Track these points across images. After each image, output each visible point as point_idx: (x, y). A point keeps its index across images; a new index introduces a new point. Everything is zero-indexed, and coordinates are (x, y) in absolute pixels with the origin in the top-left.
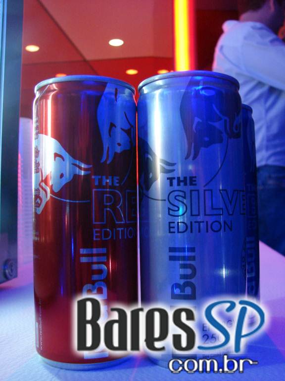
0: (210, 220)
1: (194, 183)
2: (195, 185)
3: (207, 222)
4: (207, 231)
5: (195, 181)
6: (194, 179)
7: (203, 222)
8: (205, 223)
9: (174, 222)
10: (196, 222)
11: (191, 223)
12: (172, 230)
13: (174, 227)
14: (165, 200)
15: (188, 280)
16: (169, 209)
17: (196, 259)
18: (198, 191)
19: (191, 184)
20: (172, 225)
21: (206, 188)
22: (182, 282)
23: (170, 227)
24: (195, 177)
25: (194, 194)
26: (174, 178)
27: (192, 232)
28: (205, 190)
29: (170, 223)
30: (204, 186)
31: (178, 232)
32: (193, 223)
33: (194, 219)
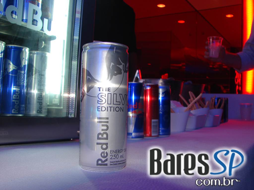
0: (115, 106)
1: (109, 90)
2: (110, 91)
3: (114, 107)
4: (114, 111)
5: (110, 89)
6: (109, 89)
7: (112, 107)
8: (113, 107)
9: (100, 107)
10: (109, 107)
11: (107, 107)
12: (99, 110)
13: (100, 109)
14: (96, 97)
15: (105, 131)
16: (98, 101)
17: (109, 122)
18: (111, 94)
19: (108, 91)
20: (99, 108)
21: (114, 93)
22: (102, 132)
23: (98, 109)
24: (110, 88)
25: (109, 95)
26: (101, 88)
27: (107, 111)
28: (114, 94)
29: (98, 107)
30: (114, 92)
31: (102, 111)
32: (108, 107)
33: (109, 105)
